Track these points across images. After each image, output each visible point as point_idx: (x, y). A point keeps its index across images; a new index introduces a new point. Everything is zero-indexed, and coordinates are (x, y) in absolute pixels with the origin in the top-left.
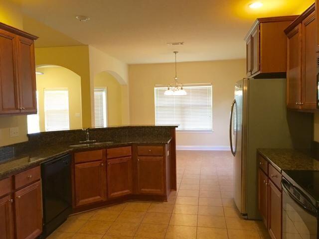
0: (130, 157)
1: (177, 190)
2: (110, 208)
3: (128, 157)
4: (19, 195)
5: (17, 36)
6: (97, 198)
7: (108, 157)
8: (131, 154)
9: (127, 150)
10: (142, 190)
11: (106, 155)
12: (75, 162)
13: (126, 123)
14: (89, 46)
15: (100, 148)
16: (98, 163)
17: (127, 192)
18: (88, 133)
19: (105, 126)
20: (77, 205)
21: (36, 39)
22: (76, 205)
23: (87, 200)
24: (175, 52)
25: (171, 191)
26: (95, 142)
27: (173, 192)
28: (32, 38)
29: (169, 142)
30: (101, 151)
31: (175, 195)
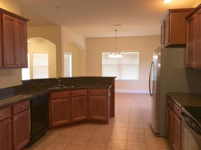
0: (86, 96)
1: (115, 117)
2: (72, 128)
3: (84, 96)
4: (15, 118)
5: (16, 19)
6: (65, 121)
7: (72, 96)
8: (86, 94)
9: (84, 92)
10: (93, 117)
11: (71, 94)
12: (51, 98)
13: (84, 74)
14: (61, 26)
15: (66, 90)
16: (65, 100)
17: (83, 117)
18: (59, 81)
19: (71, 76)
20: (52, 125)
21: (28, 21)
22: (51, 125)
23: (58, 122)
24: (116, 31)
25: (111, 118)
26: (64, 86)
27: (112, 118)
28: (26, 20)
29: (110, 87)
30: (67, 92)
31: (114, 121)
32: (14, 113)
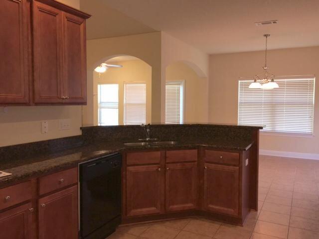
0: (196, 163)
1: (259, 211)
2: (168, 223)
3: (193, 163)
4: (43, 203)
5: (63, 12)
6: (152, 209)
7: (167, 161)
8: (196, 160)
9: (191, 154)
10: (211, 206)
11: (166, 158)
12: (127, 164)
14: (162, 32)
15: (157, 150)
16: (154, 168)
17: (189, 205)
18: (148, 130)
19: (181, 122)
20: (128, 216)
21: (88, 18)
22: (126, 215)
23: (139, 210)
24: (266, 36)
25: (249, 211)
26: (156, 141)
27: (252, 212)
28: (84, 16)
29: (247, 149)
30: (159, 153)
31: (255, 219)
32: (42, 192)
